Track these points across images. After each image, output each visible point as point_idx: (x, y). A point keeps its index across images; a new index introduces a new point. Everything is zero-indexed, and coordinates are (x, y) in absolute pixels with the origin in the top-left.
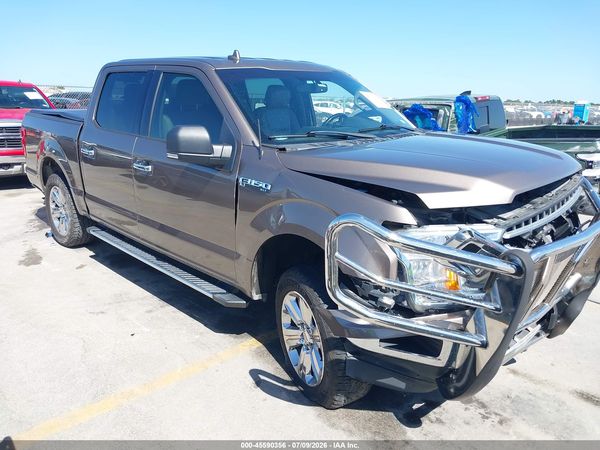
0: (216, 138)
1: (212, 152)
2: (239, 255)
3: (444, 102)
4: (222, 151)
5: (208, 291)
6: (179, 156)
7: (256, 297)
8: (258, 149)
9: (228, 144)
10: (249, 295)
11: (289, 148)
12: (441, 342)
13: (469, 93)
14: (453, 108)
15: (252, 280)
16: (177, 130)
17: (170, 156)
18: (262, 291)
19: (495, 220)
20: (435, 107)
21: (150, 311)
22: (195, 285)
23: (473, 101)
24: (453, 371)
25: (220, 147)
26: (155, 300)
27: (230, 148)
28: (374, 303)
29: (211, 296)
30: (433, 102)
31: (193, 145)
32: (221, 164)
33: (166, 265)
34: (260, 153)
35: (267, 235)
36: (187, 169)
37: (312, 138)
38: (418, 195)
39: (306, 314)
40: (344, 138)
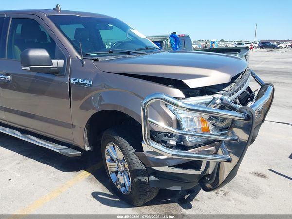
0: (53, 56)
1: (51, 64)
2: (75, 126)
3: (164, 38)
4: (58, 63)
5: (56, 149)
6: (31, 68)
7: (87, 149)
8: (81, 61)
9: (61, 59)
10: (83, 148)
11: (100, 59)
12: (202, 161)
13: (175, 33)
14: (169, 40)
15: (84, 139)
16: (28, 51)
17: (24, 68)
18: (90, 145)
19: (222, 92)
20: (160, 40)
21: (19, 163)
22: (47, 145)
23: (178, 37)
24: (208, 176)
25: (56, 61)
26: (21, 157)
27: (63, 61)
28: (164, 144)
29: (58, 151)
30: (159, 38)
31: (39, 60)
32: (57, 72)
33: (29, 136)
34: (83, 63)
35: (92, 112)
36: (35, 77)
37: (111, 54)
38: (184, 81)
39: (119, 155)
40: (129, 53)
